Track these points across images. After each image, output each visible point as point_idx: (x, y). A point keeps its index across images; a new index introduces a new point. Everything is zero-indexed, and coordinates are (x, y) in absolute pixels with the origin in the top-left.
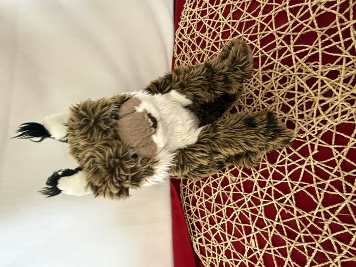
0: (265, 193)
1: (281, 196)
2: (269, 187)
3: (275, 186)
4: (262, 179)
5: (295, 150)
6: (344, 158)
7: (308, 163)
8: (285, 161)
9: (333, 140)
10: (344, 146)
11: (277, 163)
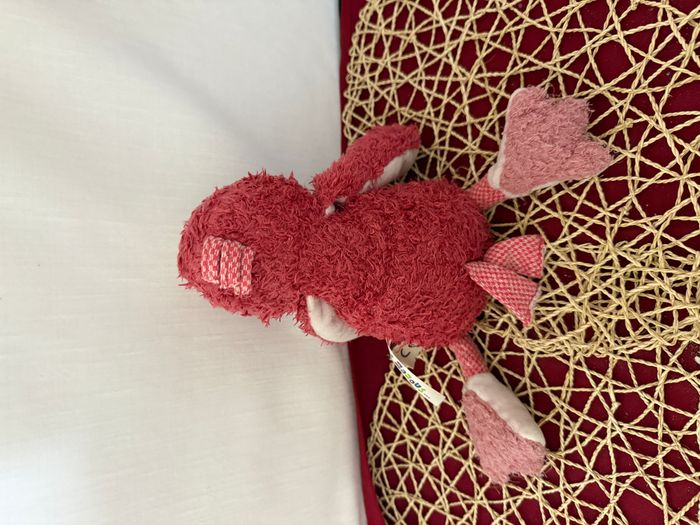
0: (568, 519)
1: (598, 514)
2: (569, 501)
3: (579, 497)
4: (550, 488)
5: (582, 411)
6: (663, 405)
7: (612, 431)
8: (573, 439)
9: (633, 376)
10: (655, 384)
11: (563, 446)
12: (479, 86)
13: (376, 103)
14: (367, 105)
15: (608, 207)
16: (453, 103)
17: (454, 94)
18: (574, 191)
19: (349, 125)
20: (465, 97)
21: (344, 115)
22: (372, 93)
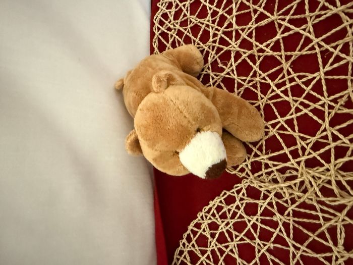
12: (245, 4)
13: (175, 12)
14: (170, 12)
15: (328, 97)
16: (226, 15)
17: (227, 9)
18: (303, 83)
19: (157, 25)
20: (234, 11)
21: (155, 17)
22: (174, 5)
